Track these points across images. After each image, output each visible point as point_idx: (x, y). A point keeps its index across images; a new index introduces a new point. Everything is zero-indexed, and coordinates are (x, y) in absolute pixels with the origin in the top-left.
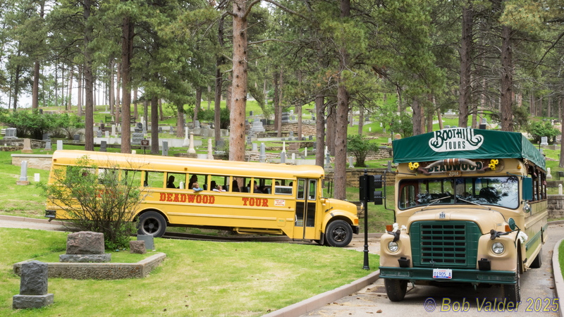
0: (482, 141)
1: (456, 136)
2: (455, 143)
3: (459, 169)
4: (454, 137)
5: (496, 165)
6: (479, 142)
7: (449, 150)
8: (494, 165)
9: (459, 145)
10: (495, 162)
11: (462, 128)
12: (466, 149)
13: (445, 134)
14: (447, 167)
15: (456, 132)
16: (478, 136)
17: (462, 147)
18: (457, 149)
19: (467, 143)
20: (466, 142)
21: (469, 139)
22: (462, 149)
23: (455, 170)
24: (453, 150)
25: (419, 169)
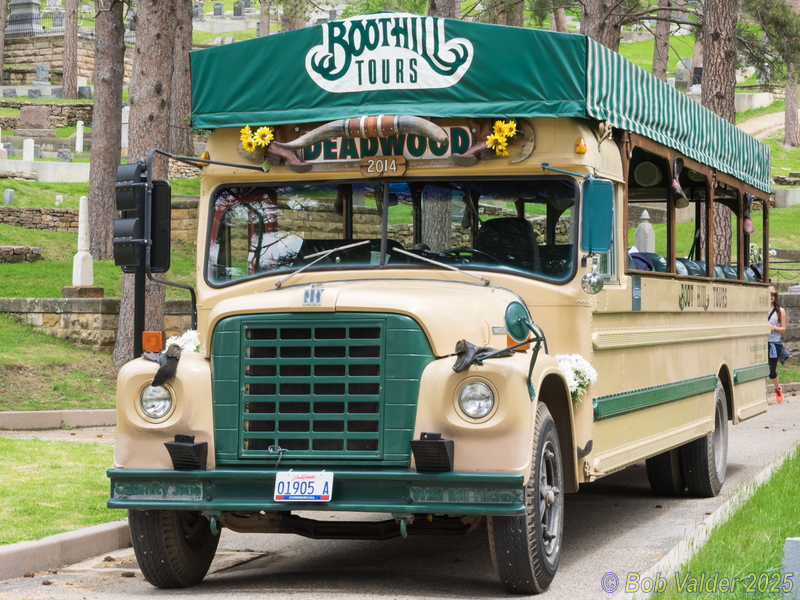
0: (470, 59)
1: (392, 39)
2: (386, 64)
3: (399, 152)
4: (386, 43)
5: (510, 140)
6: (460, 61)
7: (367, 86)
8: (502, 140)
9: (399, 71)
10: (507, 129)
11: (409, 16)
12: (420, 85)
13: (357, 34)
14: (363, 143)
15: (391, 26)
16: (456, 42)
17: (406, 78)
18: (393, 85)
19: (423, 65)
20: (421, 61)
21: (430, 52)
22: (407, 85)
23: (387, 153)
24: (380, 86)
25: (274, 150)
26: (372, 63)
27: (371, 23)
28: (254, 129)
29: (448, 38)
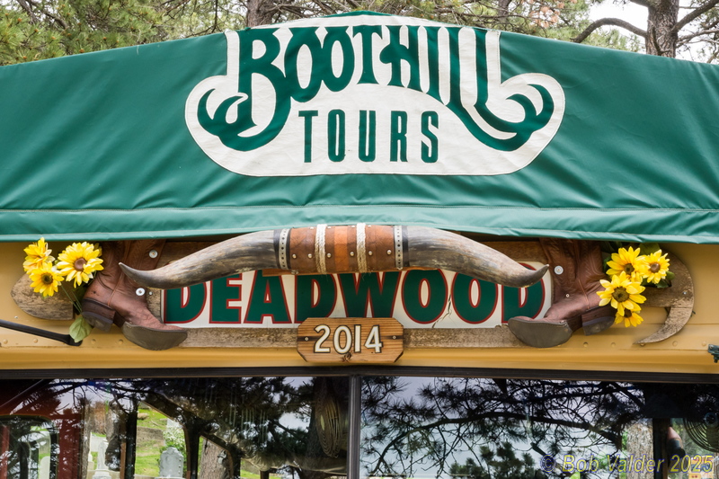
0: (557, 117)
1: (382, 71)
2: (367, 121)
3: (384, 311)
4: (368, 77)
6: (536, 120)
7: (322, 165)
8: (634, 288)
9: (398, 137)
10: (649, 266)
11: (422, 24)
12: (445, 166)
13: (305, 57)
14: (303, 285)
15: (380, 43)
16: (525, 82)
17: (414, 151)
18: (383, 164)
19: (450, 128)
20: (447, 117)
21: (469, 99)
22: (414, 166)
23: (355, 311)
24: (352, 164)
25: (101, 294)
26: (336, 118)
27: (336, 34)
28: (57, 248)
29: (507, 73)
